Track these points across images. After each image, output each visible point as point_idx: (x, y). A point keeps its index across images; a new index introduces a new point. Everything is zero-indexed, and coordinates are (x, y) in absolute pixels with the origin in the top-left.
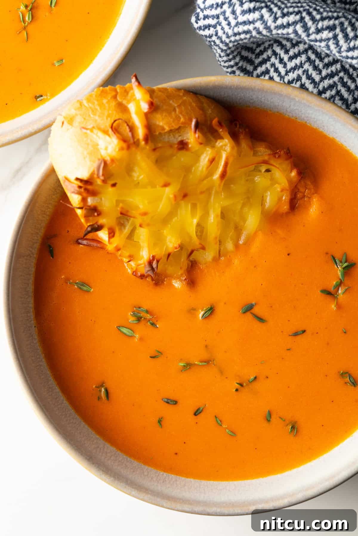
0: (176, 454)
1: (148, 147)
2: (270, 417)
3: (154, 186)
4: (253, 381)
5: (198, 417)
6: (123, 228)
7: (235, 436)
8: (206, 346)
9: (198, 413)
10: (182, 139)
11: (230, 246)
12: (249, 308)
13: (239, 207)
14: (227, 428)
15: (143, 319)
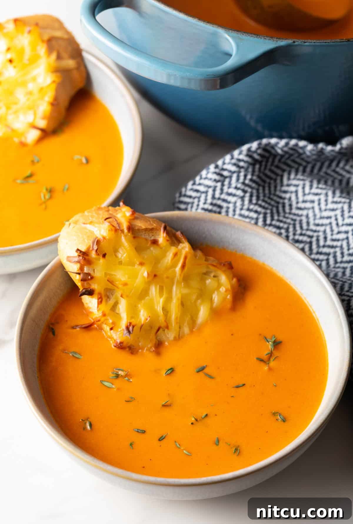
0: (144, 467)
1: (129, 234)
2: (219, 442)
3: (133, 265)
4: (204, 417)
5: (162, 442)
6: (108, 299)
7: (191, 455)
8: (169, 394)
9: (161, 439)
10: (154, 238)
11: (186, 330)
12: (201, 369)
13: (194, 297)
14: (184, 449)
15: (120, 376)
